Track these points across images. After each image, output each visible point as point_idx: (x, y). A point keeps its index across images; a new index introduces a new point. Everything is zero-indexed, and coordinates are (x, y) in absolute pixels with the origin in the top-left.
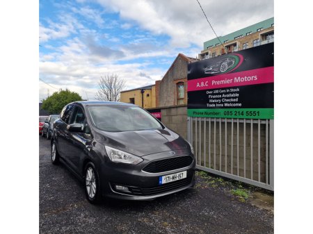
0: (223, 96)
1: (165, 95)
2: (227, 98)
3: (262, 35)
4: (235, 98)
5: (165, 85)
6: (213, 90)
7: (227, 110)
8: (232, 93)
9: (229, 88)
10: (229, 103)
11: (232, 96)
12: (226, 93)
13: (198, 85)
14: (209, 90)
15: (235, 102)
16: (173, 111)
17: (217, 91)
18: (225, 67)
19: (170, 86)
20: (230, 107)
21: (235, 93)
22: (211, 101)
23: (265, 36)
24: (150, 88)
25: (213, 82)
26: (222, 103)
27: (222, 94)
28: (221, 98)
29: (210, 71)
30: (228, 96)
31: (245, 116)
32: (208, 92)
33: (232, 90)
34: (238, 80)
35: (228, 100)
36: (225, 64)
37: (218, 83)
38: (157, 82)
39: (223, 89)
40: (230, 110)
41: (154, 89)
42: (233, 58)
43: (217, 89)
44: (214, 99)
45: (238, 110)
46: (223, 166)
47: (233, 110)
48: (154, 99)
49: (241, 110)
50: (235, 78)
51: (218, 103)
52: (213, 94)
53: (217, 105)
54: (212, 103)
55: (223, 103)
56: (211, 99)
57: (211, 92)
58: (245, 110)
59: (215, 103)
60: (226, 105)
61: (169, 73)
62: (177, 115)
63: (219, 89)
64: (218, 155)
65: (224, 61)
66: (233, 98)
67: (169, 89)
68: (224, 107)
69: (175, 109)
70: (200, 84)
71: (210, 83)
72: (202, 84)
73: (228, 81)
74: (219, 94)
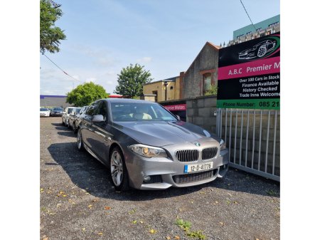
0: (260, 84)
1: (190, 87)
2: (264, 87)
4: (274, 86)
7: (263, 100)
8: (271, 81)
9: (267, 75)
10: (266, 92)
11: (271, 84)
12: (262, 82)
13: (230, 73)
15: (274, 92)
16: (200, 103)
17: (252, 80)
18: (263, 51)
19: (195, 78)
20: (267, 97)
21: (274, 80)
22: (244, 90)
24: (174, 79)
25: (249, 69)
26: (257, 92)
27: (258, 82)
28: (256, 87)
29: (246, 56)
30: (265, 84)
32: (241, 81)
33: (270, 78)
35: (265, 89)
36: (264, 47)
37: (254, 69)
38: (182, 73)
39: (259, 76)
40: (266, 100)
41: (178, 81)
42: (273, 40)
43: (252, 77)
44: (248, 88)
46: (256, 163)
47: (271, 101)
48: (178, 92)
50: (276, 63)
51: (253, 93)
52: (247, 83)
53: (252, 95)
54: (245, 93)
55: (259, 93)
56: (244, 88)
57: (244, 81)
59: (249, 93)
60: (262, 94)
61: (195, 64)
62: (204, 107)
63: (254, 77)
64: (250, 150)
65: (262, 44)
66: (272, 86)
67: (195, 81)
68: (260, 97)
69: (202, 100)
70: (233, 72)
71: (244, 70)
72: (235, 71)
73: (267, 68)
74: (254, 82)
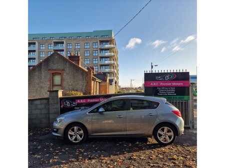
1: (37, 82)
3: (54, 42)
5: (37, 73)
7: (169, 96)
8: (171, 89)
10: (170, 93)
12: (168, 89)
15: (173, 93)
22: (160, 92)
23: (56, 43)
25: (161, 84)
28: (166, 91)
29: (159, 78)
31: (178, 99)
34: (174, 84)
45: (174, 96)
47: (173, 97)
49: (176, 96)
58: (178, 97)
61: (43, 64)
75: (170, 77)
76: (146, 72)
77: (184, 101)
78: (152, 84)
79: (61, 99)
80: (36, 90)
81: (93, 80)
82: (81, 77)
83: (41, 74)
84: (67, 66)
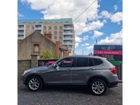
3: (36, 25)
4: (112, 58)
6: (105, 55)
8: (111, 56)
12: (109, 56)
14: (103, 55)
18: (109, 49)
20: (111, 60)
25: (105, 52)
31: (115, 63)
34: (113, 53)
37: (107, 53)
45: (113, 61)
52: (105, 56)
58: (115, 61)
60: (109, 59)
67: (28, 47)
71: (103, 52)
73: (110, 53)
74: (107, 56)
75: (111, 48)
76: (95, 44)
77: (119, 64)
78: (99, 52)
79: (39, 61)
80: (24, 54)
81: (59, 49)
82: (52, 47)
83: (27, 44)
84: (43, 40)
